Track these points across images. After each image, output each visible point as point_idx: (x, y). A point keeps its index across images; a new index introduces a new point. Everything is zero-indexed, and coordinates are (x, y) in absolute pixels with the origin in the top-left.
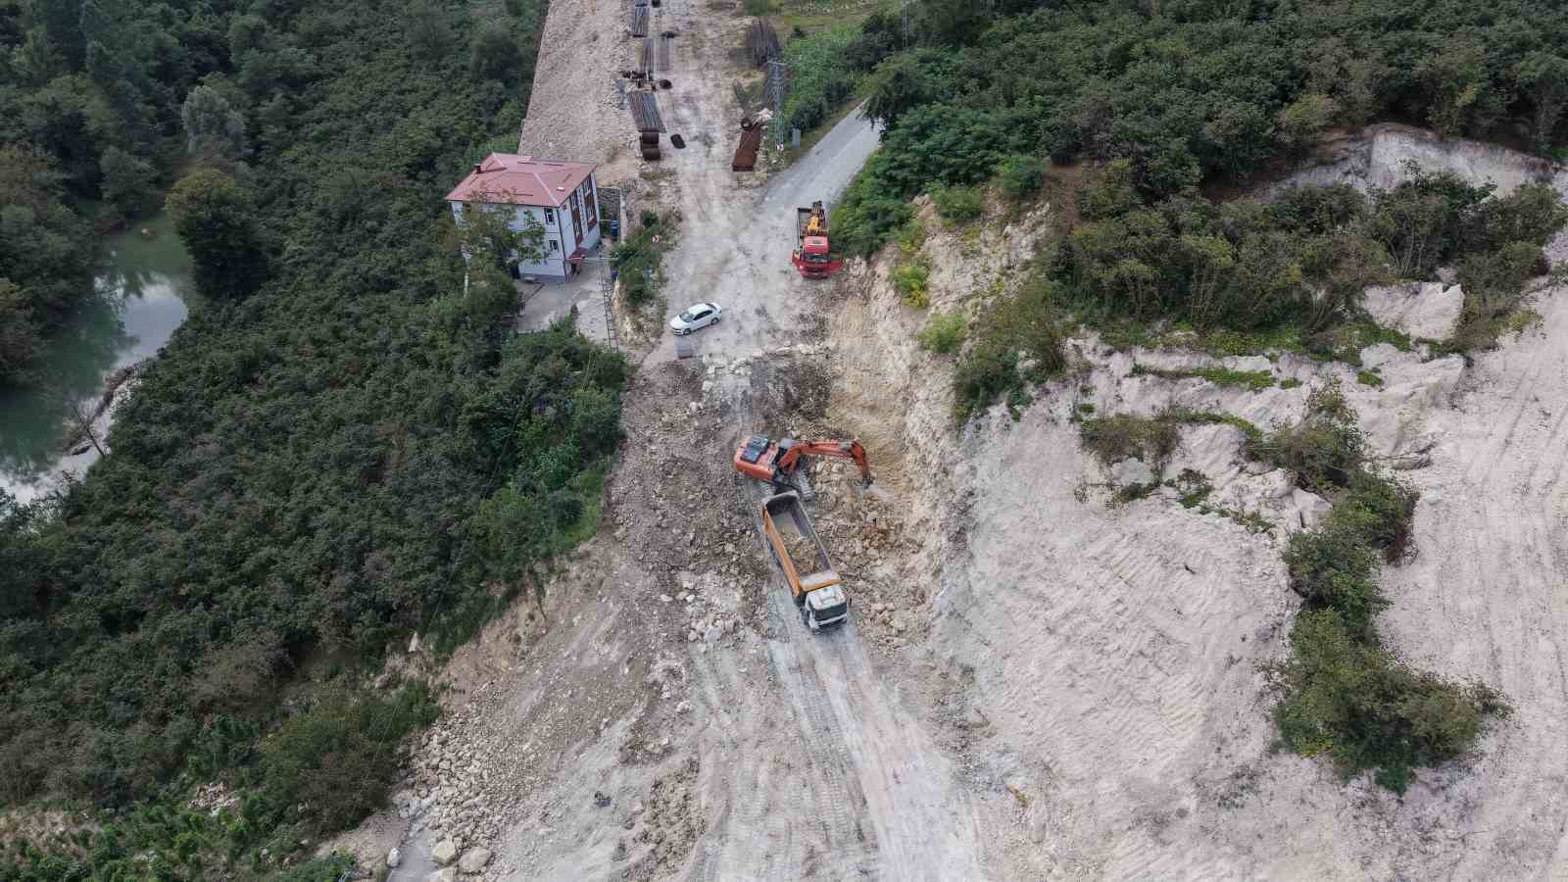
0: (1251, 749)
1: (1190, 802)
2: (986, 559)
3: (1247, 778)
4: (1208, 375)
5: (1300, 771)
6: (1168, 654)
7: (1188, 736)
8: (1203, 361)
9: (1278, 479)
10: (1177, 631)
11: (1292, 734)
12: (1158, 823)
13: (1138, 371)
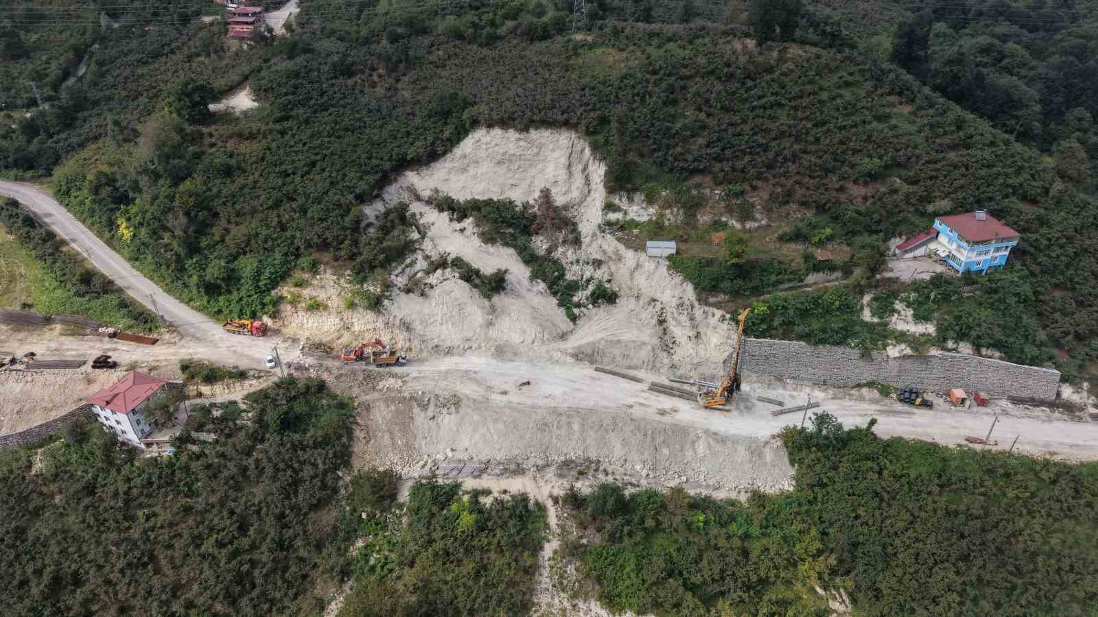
0: (487, 303)
1: (490, 317)
2: (417, 326)
3: (492, 307)
4: (407, 266)
5: (496, 299)
6: (463, 306)
7: (479, 312)
8: (403, 266)
9: (439, 271)
10: (460, 302)
11: (489, 297)
12: (490, 324)
13: (397, 276)
